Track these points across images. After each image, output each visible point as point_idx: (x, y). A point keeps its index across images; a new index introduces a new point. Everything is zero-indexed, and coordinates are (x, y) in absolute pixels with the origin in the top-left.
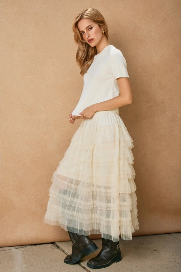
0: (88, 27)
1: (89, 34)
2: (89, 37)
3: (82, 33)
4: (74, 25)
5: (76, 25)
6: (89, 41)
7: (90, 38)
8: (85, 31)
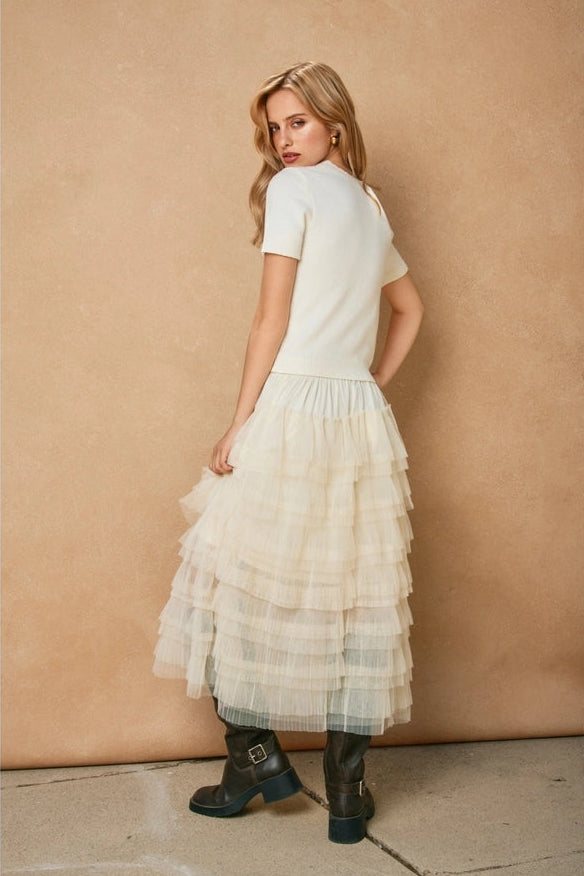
0: (294, 116)
1: (288, 139)
2: (287, 145)
3: (273, 128)
4: (257, 101)
5: (264, 99)
6: (285, 156)
7: (290, 150)
8: (283, 126)
